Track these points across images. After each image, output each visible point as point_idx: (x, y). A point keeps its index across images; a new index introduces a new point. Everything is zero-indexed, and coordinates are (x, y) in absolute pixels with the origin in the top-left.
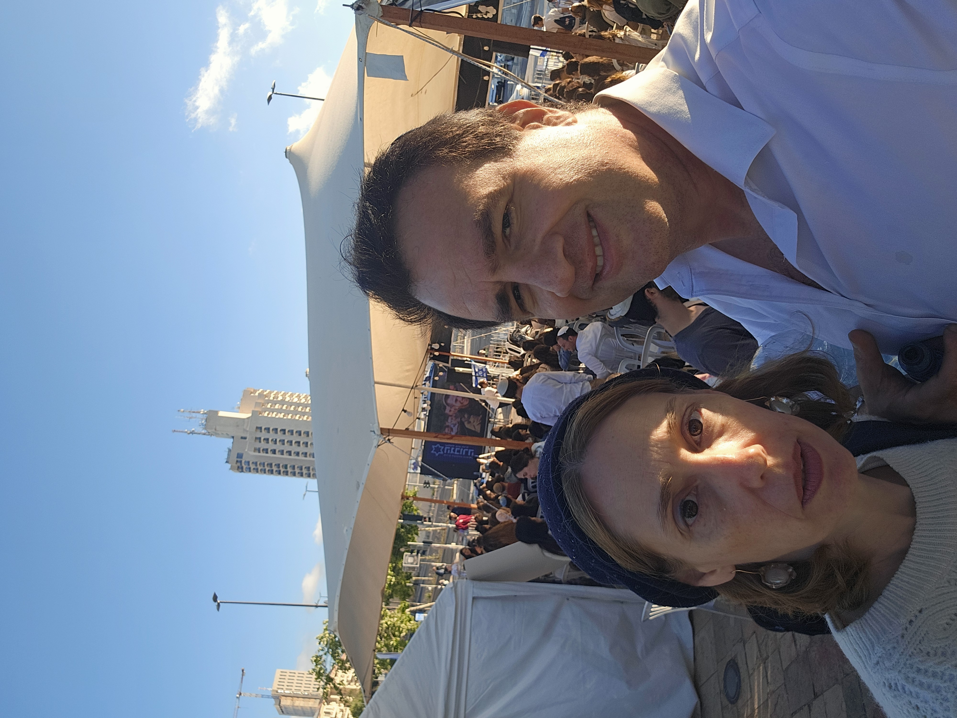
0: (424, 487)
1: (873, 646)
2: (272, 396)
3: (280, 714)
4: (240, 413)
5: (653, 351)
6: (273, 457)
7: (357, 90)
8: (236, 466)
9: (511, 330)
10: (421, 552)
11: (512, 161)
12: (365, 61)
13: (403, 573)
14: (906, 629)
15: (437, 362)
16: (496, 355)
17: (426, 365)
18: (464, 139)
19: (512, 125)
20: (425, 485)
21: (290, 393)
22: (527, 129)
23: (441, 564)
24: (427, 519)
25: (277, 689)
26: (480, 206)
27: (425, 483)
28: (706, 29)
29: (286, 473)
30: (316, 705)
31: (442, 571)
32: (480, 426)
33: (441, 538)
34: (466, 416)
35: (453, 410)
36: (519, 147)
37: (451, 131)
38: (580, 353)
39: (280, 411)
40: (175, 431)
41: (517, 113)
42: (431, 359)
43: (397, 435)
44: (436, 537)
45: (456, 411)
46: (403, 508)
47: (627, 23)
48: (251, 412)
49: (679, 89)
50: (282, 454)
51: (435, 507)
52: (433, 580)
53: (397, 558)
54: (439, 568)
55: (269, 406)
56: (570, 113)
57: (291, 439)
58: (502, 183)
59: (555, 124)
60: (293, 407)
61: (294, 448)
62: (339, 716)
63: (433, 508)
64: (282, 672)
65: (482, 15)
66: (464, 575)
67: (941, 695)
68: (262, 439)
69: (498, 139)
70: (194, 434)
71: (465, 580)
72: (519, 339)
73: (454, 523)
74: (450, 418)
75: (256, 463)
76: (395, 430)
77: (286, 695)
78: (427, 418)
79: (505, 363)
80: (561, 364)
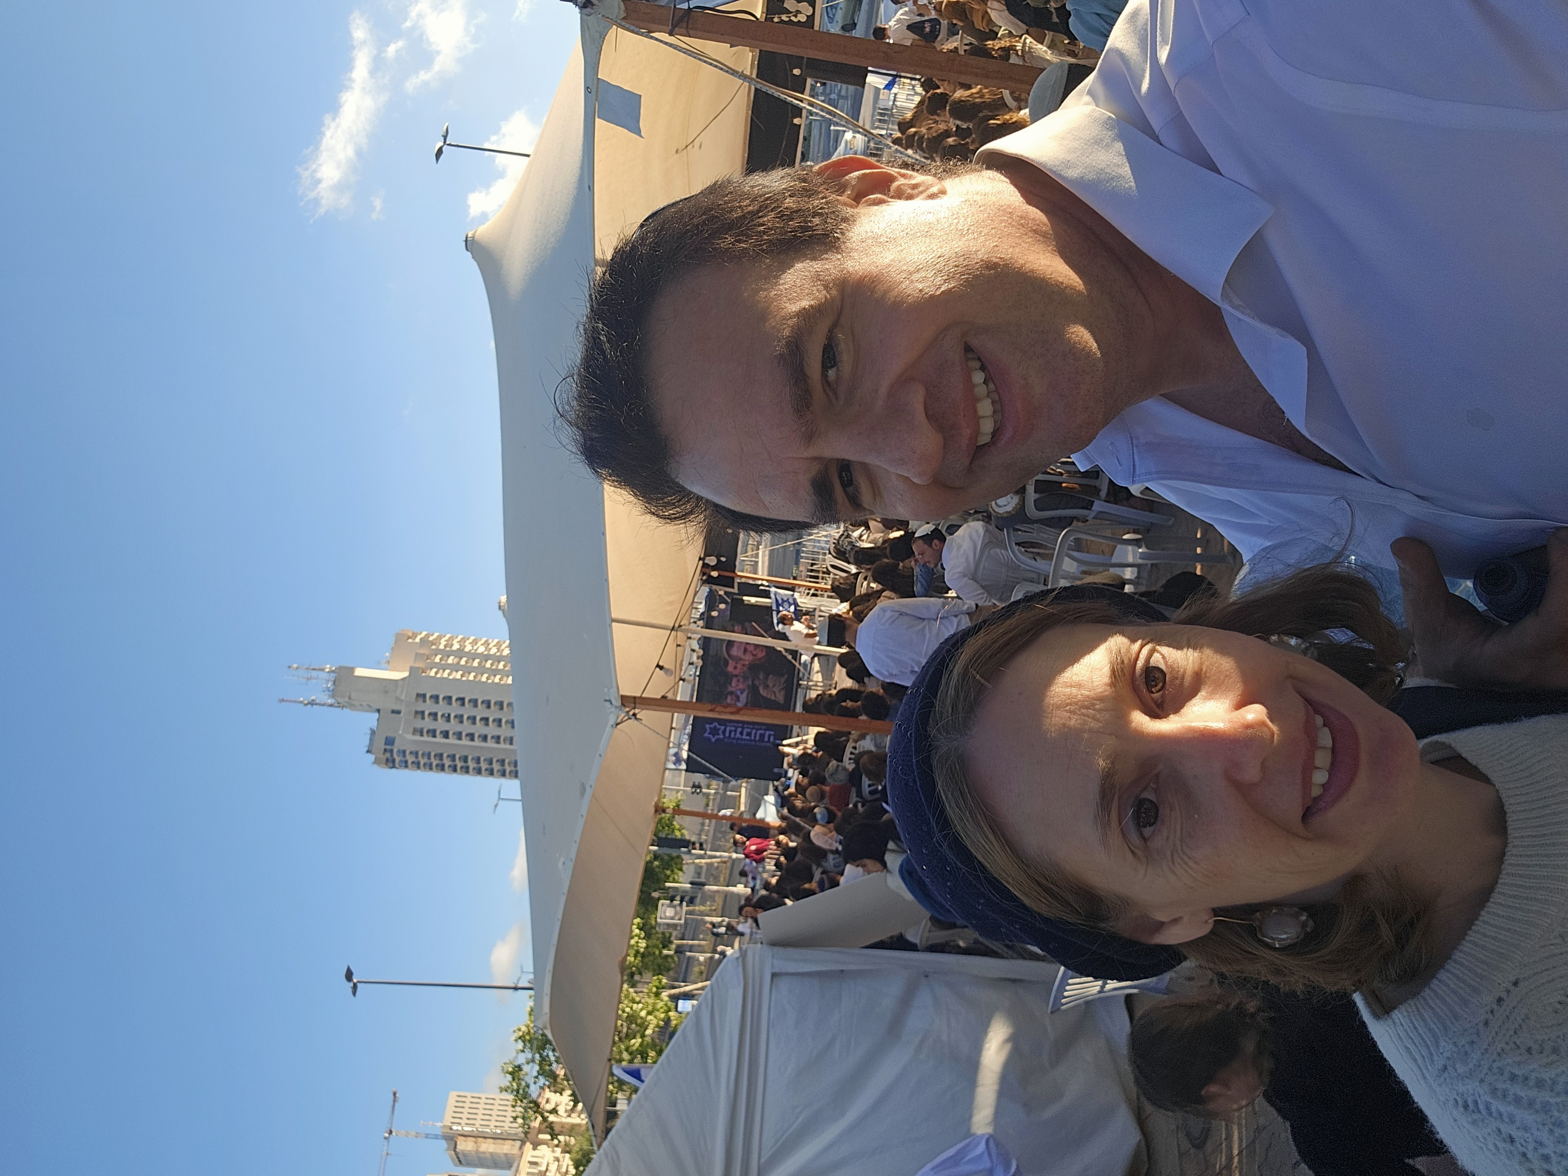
0: (693, 793)
1: (1437, 1042)
2: (443, 642)
3: (455, 1165)
4: (390, 670)
5: (1068, 570)
6: (444, 744)
7: (582, 139)
8: (384, 757)
9: (836, 534)
10: (687, 899)
11: (839, 259)
12: (597, 92)
13: (657, 933)
14: (1492, 1012)
15: (714, 587)
16: (811, 577)
17: (695, 592)
18: (761, 220)
19: (839, 198)
20: (694, 790)
21: (472, 638)
22: (864, 205)
23: (720, 919)
24: (697, 845)
25: (450, 1124)
26: (784, 329)
27: (694, 786)
28: (1160, 42)
29: (466, 770)
30: (515, 1151)
31: (722, 930)
32: (783, 693)
33: (719, 877)
34: (761, 676)
35: (739, 666)
36: (852, 234)
37: (740, 207)
38: (949, 573)
39: (455, 668)
40: (283, 700)
41: (847, 177)
42: (704, 582)
43: (648, 706)
44: (712, 874)
45: (745, 669)
46: (657, 827)
47: (1027, 30)
48: (409, 669)
49: (1115, 140)
50: (460, 738)
51: (709, 826)
52: (706, 945)
53: (647, 910)
54: (717, 925)
55: (437, 660)
56: (935, 179)
57: (473, 714)
58: (821, 295)
59: (910, 197)
60: (477, 661)
61: (479, 729)
62: (553, 1167)
63: (706, 828)
64: (458, 1096)
65: (790, 17)
66: (758, 936)
67: (1551, 1116)
68: (427, 713)
69: (817, 220)
70: (314, 706)
71: (759, 945)
72: (849, 548)
73: (742, 852)
74: (734, 680)
75: (417, 754)
76: (645, 698)
77: (465, 1133)
78: (697, 679)
79: (826, 590)
80: (917, 588)
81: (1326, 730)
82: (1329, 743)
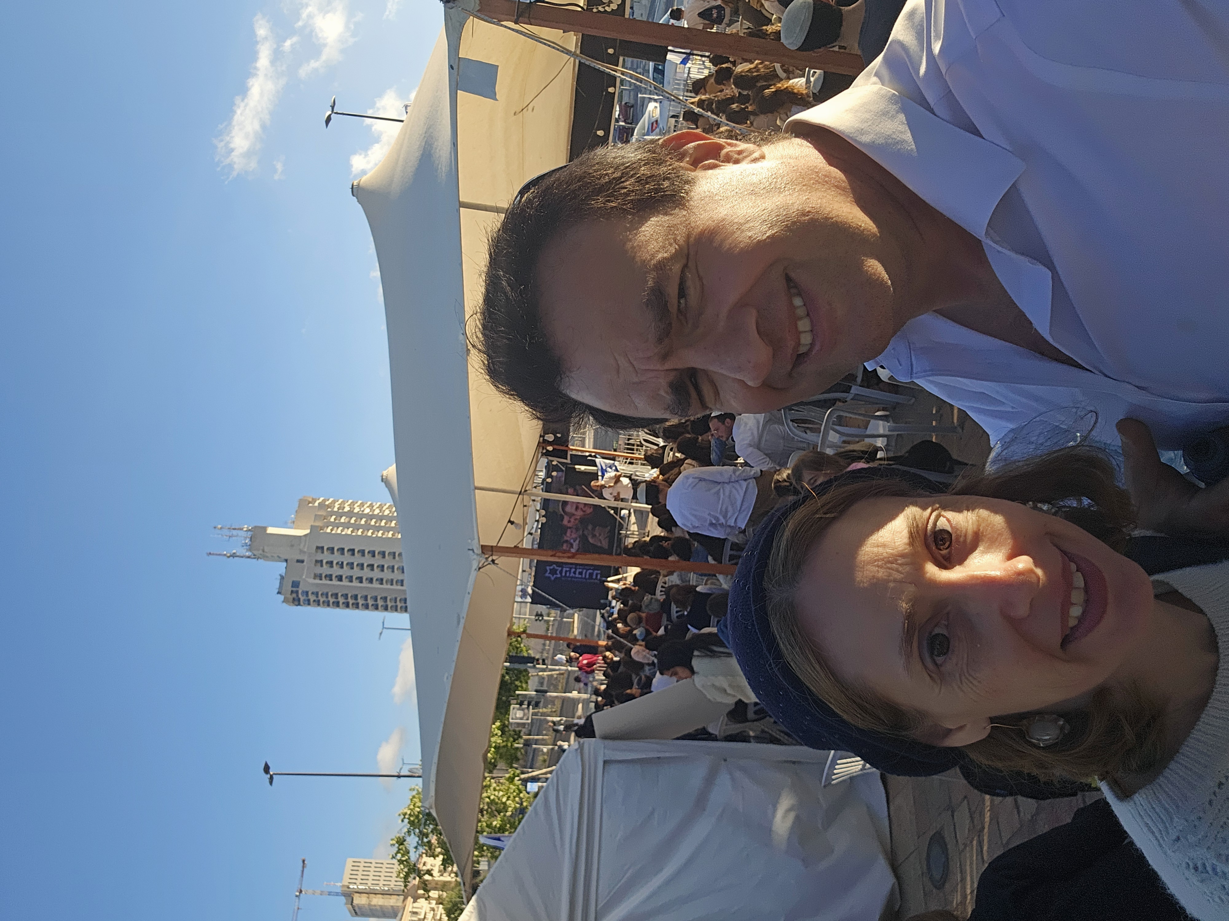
0: (536, 620)
1: (1172, 819)
2: (337, 506)
3: (352, 916)
4: (295, 528)
5: (832, 440)
6: (339, 586)
8: (291, 597)
10: (533, 703)
11: (684, 216)
12: (459, 69)
13: (509, 730)
14: (1215, 794)
15: (550, 458)
16: (628, 449)
17: (537, 462)
18: (624, 185)
19: (681, 164)
20: (537, 618)
21: (360, 502)
22: (701, 169)
23: (559, 719)
24: (541, 661)
25: (348, 884)
27: (537, 615)
28: (934, 37)
29: (356, 606)
30: (400, 904)
31: (561, 727)
32: (607, 540)
33: (558, 685)
34: (590, 527)
35: (572, 520)
36: (694, 194)
38: (738, 444)
39: (347, 525)
40: (210, 553)
41: (685, 148)
42: (543, 454)
43: (503, 554)
44: (552, 684)
45: (577, 521)
46: (509, 648)
48: (310, 527)
49: (898, 112)
50: (351, 581)
51: (549, 645)
52: (548, 739)
53: (502, 713)
54: (557, 724)
55: (332, 519)
56: (755, 146)
57: (361, 562)
58: (672, 248)
59: (737, 162)
60: (364, 520)
61: (366, 573)
62: (430, 916)
63: (547, 647)
64: (354, 862)
65: (605, 8)
68: (324, 562)
69: (666, 184)
70: (235, 558)
71: (594, 739)
73: (576, 665)
74: (569, 531)
75: (317, 594)
76: (500, 547)
77: (360, 891)
78: (539, 531)
79: (640, 459)
80: (713, 456)
81: (1079, 574)
82: (1082, 584)
